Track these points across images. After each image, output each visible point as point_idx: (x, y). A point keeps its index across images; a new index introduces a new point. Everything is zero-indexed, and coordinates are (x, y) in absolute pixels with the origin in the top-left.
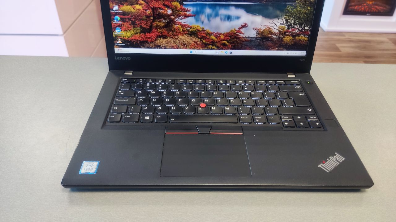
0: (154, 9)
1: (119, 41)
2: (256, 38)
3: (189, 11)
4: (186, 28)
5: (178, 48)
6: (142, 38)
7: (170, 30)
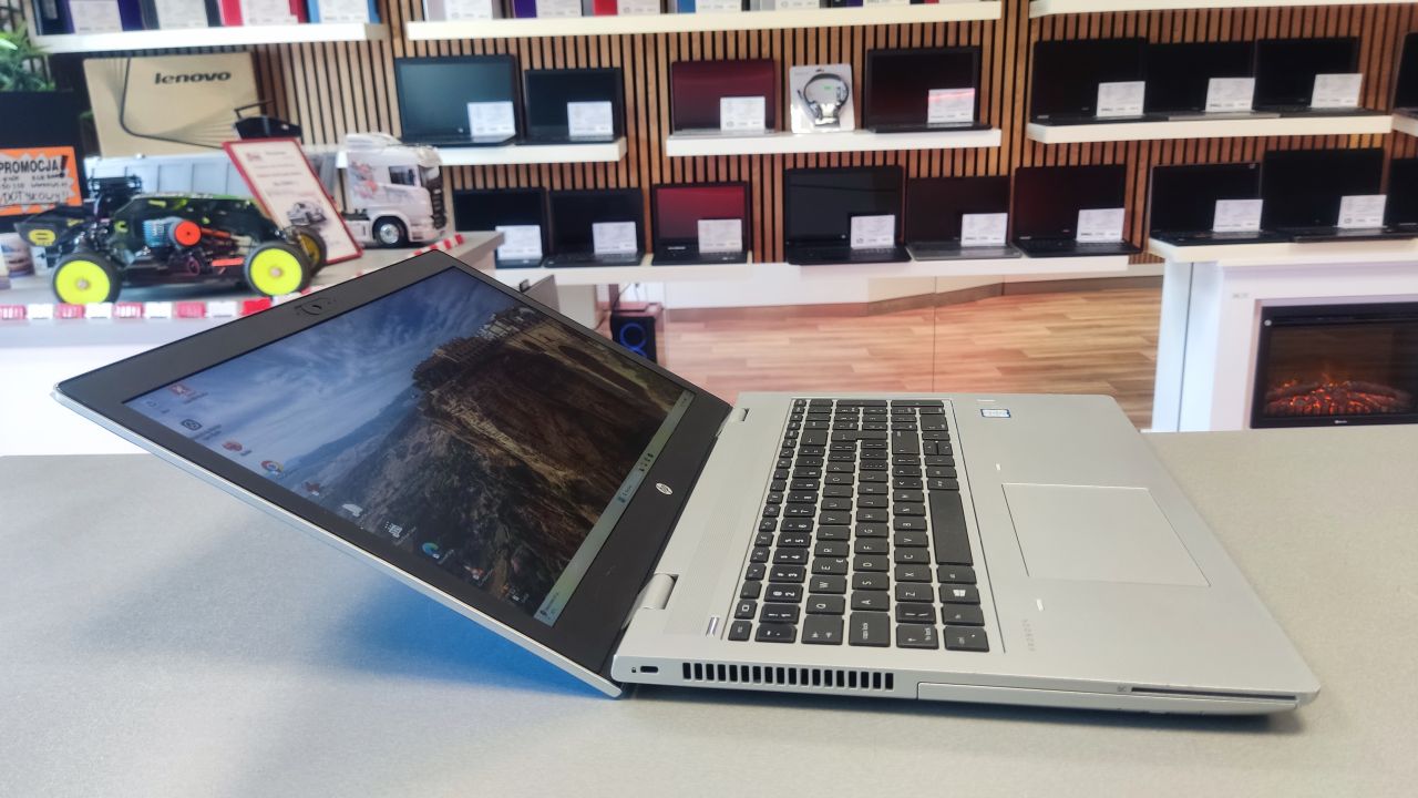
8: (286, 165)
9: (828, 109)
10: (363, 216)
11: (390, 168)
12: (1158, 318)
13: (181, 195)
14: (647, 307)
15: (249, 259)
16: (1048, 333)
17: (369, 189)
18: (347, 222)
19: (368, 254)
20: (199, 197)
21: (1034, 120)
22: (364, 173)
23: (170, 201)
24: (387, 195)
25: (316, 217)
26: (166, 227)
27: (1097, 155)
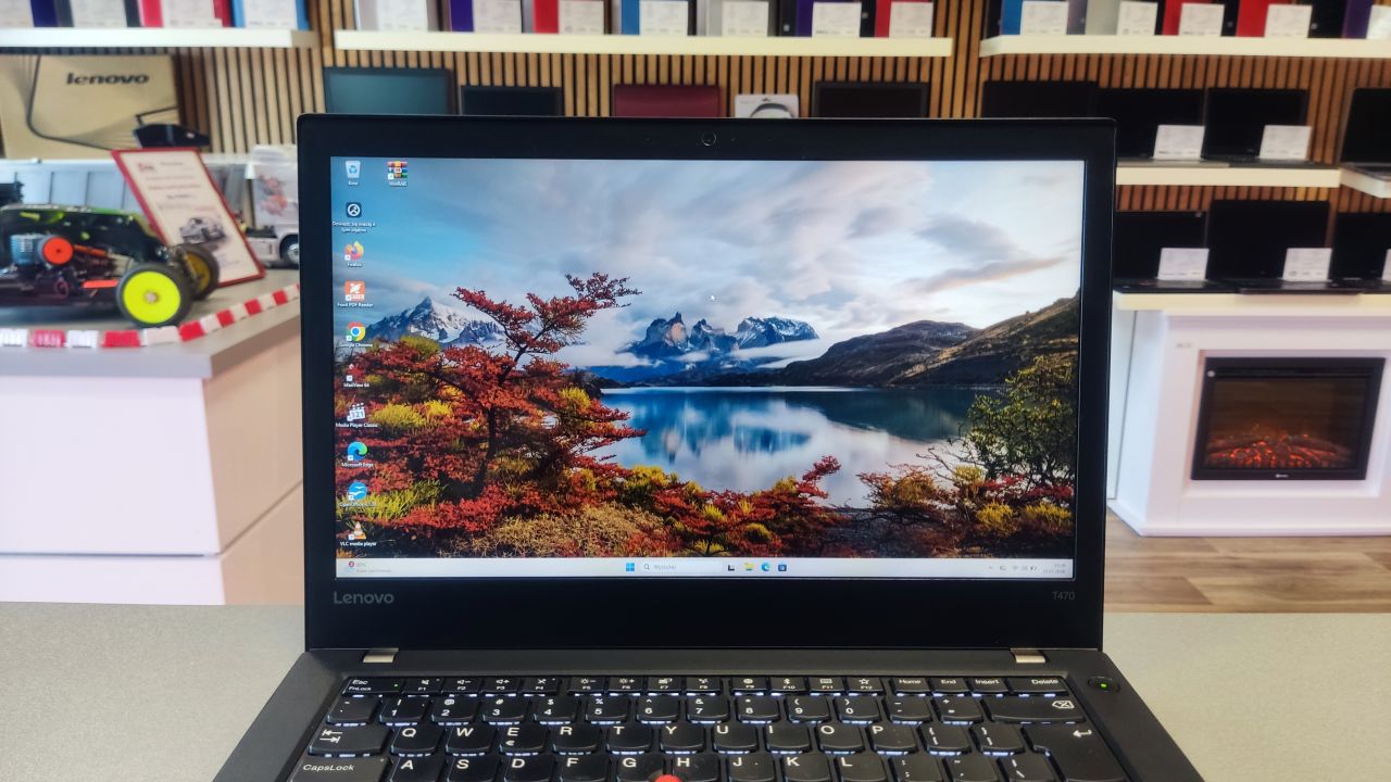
0: (493, 414)
1: (357, 533)
2: (875, 511)
3: (622, 417)
4: (614, 476)
5: (579, 551)
6: (445, 517)
7: (552, 488)
8: (183, 177)
10: (269, 232)
13: (56, 207)
15: (122, 280)
17: (277, 204)
18: (249, 240)
20: (76, 210)
22: (272, 188)
23: (44, 214)
25: (214, 234)
26: (35, 242)
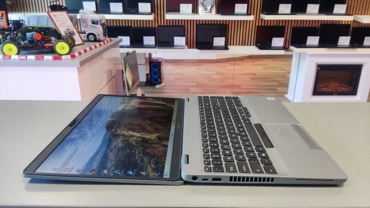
8: (64, 18)
9: (209, 8)
10: (84, 33)
11: (92, 20)
12: (291, 66)
13: (36, 26)
14: (159, 59)
15: (55, 44)
16: (262, 69)
17: (86, 25)
18: (80, 34)
19: (86, 43)
20: (41, 27)
21: (262, 13)
22: (84, 21)
23: (33, 28)
24: (91, 27)
25: (72, 33)
26: (32, 35)
27: (278, 23)
